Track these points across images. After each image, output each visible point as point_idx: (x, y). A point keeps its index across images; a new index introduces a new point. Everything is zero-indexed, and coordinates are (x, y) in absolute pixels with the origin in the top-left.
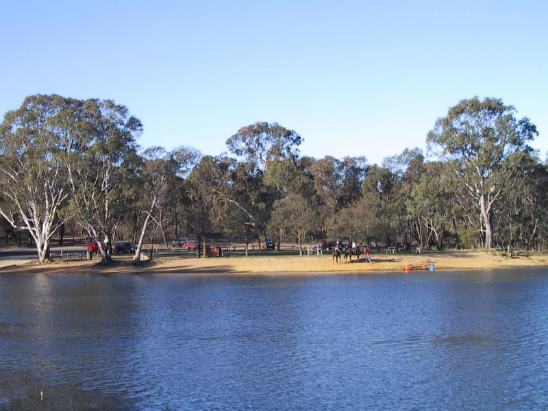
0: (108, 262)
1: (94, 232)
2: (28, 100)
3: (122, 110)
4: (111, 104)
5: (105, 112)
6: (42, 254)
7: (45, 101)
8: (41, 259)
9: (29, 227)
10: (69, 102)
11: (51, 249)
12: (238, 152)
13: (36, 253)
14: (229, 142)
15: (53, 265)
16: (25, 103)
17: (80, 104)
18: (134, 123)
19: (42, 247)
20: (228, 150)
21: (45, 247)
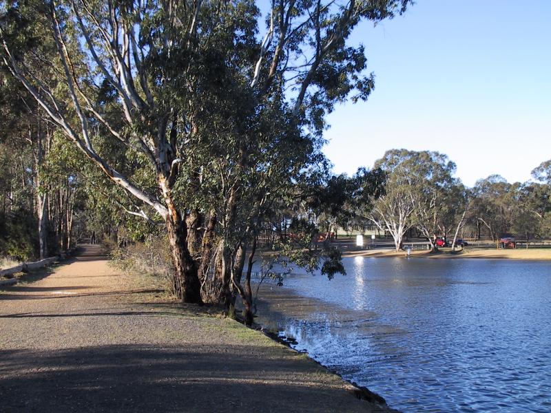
0: (436, 251)
1: (427, 233)
2: (388, 153)
3: (443, 156)
4: (437, 154)
5: (435, 159)
6: (398, 246)
7: (396, 152)
8: (397, 249)
9: (390, 230)
10: (411, 153)
11: (404, 243)
12: (540, 179)
13: (395, 246)
14: (533, 172)
15: (404, 253)
16: (386, 155)
17: (418, 154)
18: (451, 165)
19: (398, 242)
20: (532, 178)
21: (399, 242)
